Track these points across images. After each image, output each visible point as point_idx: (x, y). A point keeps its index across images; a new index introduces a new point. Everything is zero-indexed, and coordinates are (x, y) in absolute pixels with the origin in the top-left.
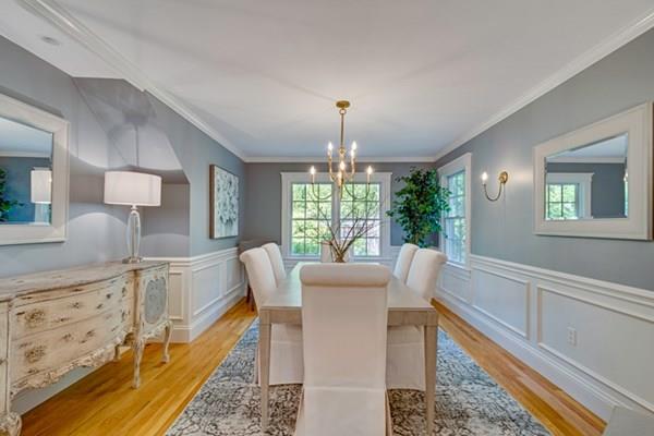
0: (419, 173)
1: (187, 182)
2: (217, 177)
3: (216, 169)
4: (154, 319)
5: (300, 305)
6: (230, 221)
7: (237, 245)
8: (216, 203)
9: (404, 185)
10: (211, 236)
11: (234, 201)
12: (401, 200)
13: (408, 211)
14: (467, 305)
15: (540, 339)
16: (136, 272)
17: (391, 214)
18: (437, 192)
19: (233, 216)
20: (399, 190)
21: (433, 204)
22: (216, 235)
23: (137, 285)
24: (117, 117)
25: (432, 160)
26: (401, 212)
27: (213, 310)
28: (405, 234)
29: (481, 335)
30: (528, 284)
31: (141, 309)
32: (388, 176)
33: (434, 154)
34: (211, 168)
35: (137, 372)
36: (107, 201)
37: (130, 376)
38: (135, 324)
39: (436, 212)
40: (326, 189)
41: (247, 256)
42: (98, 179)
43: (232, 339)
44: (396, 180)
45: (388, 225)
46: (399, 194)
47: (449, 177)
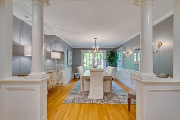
0: (112, 51)
1: (64, 54)
2: (69, 52)
3: (69, 50)
4: (60, 80)
5: (89, 76)
6: (71, 61)
7: (72, 67)
8: (69, 58)
9: (109, 53)
10: (68, 65)
11: (72, 57)
12: (108, 57)
13: (110, 59)
14: (122, 79)
15: (133, 84)
16: (58, 71)
17: (106, 60)
18: (116, 55)
19: (72, 60)
20: (108, 54)
21: (115, 58)
22: (69, 64)
23: (58, 73)
24: (52, 42)
25: (115, 47)
26: (108, 59)
27: (68, 80)
28: (109, 64)
29: (124, 85)
30: (131, 74)
31: (59, 78)
32: (105, 51)
33: (116, 46)
34: (68, 50)
35: (58, 89)
36: (51, 58)
37: (57, 90)
38: (58, 80)
39: (116, 59)
40: (91, 54)
41: (78, 68)
42: (50, 54)
43: (73, 85)
44: (107, 52)
45: (105, 62)
46: (108, 55)
47: (119, 52)
